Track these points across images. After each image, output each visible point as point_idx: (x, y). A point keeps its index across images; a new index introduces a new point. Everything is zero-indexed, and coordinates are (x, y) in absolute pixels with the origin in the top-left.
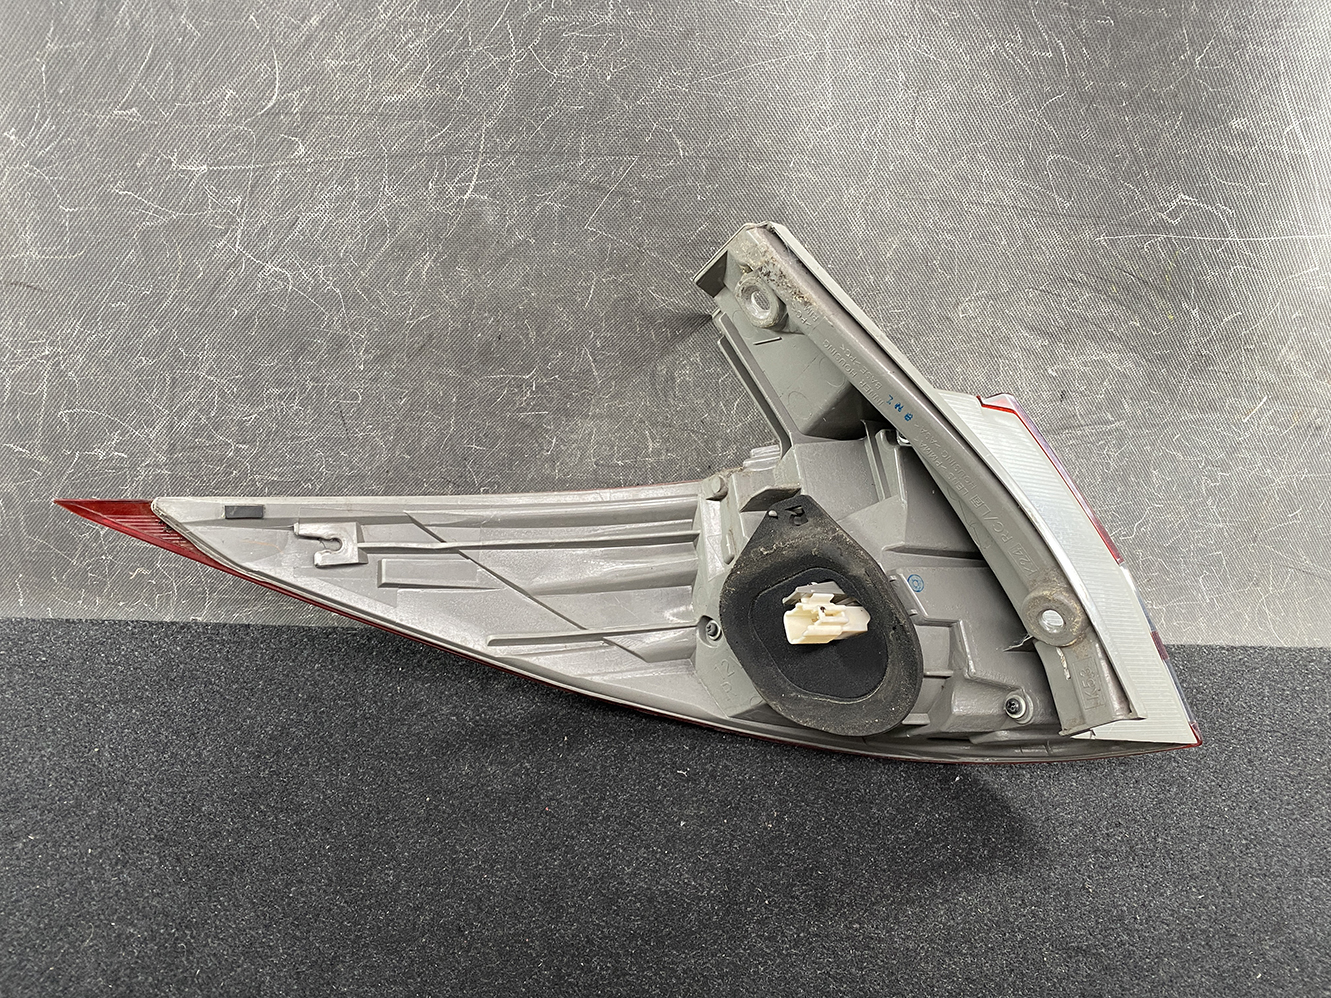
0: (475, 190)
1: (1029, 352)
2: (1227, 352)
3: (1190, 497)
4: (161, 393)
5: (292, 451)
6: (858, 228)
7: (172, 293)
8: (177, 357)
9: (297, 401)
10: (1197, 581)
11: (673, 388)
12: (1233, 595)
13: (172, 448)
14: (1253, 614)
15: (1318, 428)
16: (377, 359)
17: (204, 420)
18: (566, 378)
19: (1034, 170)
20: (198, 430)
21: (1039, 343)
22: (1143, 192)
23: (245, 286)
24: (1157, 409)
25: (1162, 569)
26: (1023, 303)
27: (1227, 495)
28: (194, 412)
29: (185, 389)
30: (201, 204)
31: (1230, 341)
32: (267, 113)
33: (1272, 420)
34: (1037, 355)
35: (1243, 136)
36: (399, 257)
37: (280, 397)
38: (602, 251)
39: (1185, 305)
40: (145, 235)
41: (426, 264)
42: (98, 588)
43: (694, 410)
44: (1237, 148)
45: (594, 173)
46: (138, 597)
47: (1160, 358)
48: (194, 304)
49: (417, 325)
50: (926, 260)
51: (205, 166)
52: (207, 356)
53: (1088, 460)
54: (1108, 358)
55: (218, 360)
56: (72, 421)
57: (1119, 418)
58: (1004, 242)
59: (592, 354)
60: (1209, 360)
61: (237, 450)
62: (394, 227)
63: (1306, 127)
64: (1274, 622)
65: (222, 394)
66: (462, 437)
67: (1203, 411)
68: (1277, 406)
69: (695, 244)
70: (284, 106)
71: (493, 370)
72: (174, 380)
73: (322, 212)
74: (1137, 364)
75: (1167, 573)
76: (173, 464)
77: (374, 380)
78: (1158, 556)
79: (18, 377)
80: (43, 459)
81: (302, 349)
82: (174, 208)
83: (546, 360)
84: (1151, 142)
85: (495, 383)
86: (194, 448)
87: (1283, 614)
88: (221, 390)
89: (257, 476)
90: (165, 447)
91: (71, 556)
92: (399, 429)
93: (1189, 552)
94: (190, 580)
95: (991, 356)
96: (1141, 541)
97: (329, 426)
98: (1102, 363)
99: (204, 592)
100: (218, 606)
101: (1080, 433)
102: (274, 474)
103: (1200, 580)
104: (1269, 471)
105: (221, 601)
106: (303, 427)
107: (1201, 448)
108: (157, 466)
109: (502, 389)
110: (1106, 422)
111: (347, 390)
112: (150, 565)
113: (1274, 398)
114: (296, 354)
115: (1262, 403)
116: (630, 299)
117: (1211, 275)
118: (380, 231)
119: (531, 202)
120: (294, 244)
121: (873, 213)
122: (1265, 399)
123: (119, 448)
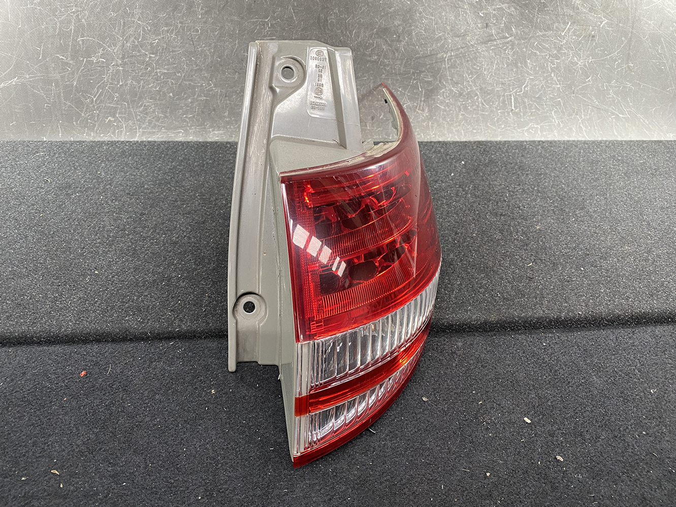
3: (544, 72)
4: (119, 29)
5: (172, 58)
8: (126, 12)
9: (174, 34)
10: (552, 113)
11: (327, 25)
12: (567, 120)
13: (123, 58)
14: (577, 128)
15: (593, 36)
16: (206, 13)
17: (136, 43)
18: (283, 21)
20: (134, 47)
24: (526, 30)
25: (536, 108)
27: (560, 71)
29: (129, 28)
33: (574, 33)
34: (474, 6)
37: (168, 31)
42: (91, 129)
43: (336, 35)
46: (109, 132)
47: (525, 5)
52: (137, 11)
53: (500, 56)
54: (504, 6)
55: (142, 13)
56: (83, 43)
57: (511, 35)
59: (293, 10)
61: (150, 57)
64: (586, 131)
65: (144, 30)
66: (241, 49)
67: (545, 30)
68: (575, 27)
71: (253, 17)
72: (124, 23)
74: (516, 9)
75: (539, 110)
76: (124, 64)
77: (205, 22)
78: (534, 101)
79: (62, 22)
80: (71, 62)
81: (175, 8)
83: (274, 12)
85: (254, 23)
86: (132, 56)
87: (589, 128)
88: (143, 28)
89: (158, 70)
90: (121, 56)
91: (82, 111)
92: (216, 46)
93: (547, 99)
94: (130, 122)
95: (456, 7)
96: (526, 95)
97: (187, 45)
98: (502, 9)
99: (136, 129)
100: (142, 135)
101: (495, 43)
102: (165, 69)
103: (553, 113)
104: (575, 59)
105: (143, 132)
106: (177, 46)
107: (547, 49)
108: (117, 65)
109: (257, 26)
110: (507, 38)
111: (194, 27)
112: (114, 116)
113: (574, 23)
114: (174, 10)
115: (569, 25)
122: (570, 23)
123: (102, 56)
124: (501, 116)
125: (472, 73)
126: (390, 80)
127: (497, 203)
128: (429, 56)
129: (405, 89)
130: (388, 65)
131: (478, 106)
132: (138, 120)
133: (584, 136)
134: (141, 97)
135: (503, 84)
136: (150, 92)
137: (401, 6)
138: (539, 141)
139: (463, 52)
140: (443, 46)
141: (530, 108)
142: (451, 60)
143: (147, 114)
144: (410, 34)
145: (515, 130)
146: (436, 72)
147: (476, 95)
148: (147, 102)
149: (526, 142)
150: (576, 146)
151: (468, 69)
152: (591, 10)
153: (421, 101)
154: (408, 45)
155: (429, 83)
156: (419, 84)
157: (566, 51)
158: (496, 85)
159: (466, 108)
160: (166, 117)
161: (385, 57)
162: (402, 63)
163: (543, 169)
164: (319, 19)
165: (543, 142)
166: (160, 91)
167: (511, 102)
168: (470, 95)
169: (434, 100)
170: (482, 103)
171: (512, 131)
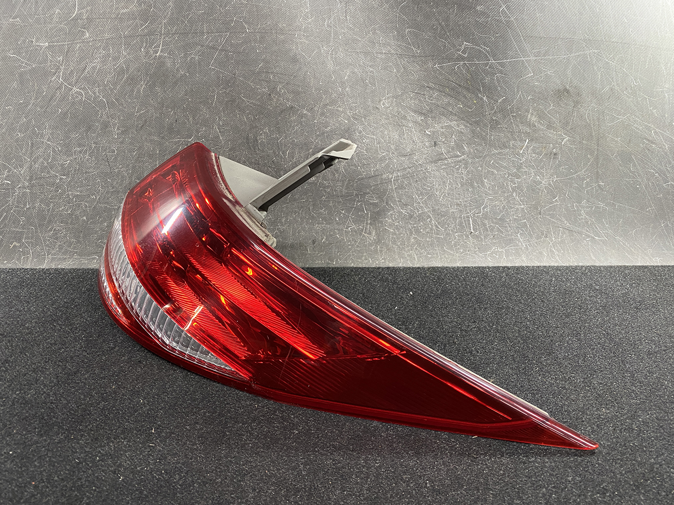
0: (161, 52)
1: (416, 122)
2: (504, 117)
3: (504, 192)
4: (27, 150)
5: (86, 179)
6: (330, 66)
7: (32, 102)
8: (34, 132)
9: (87, 154)
10: (517, 236)
11: (258, 145)
12: (536, 242)
13: (31, 178)
14: (548, 252)
15: (555, 154)
16: (123, 133)
17: (45, 164)
18: (208, 140)
19: (401, 36)
20: (43, 169)
21: (420, 118)
22: (449, 43)
23: (64, 98)
24: (479, 148)
25: (499, 230)
26: (409, 99)
27: (522, 191)
28: (41, 160)
29: (37, 149)
30: (45, 61)
31: (504, 112)
32: (73, 19)
33: (534, 151)
34: (419, 124)
35: (483, 13)
36: (130, 84)
37: (80, 152)
38: (218, 78)
39: (480, 95)
40: (21, 75)
41: (142, 87)
43: (268, 156)
44: (482, 20)
45: (211, 41)
46: (13, 258)
47: (476, 122)
48: (41, 107)
49: (140, 115)
50: (363, 80)
51: (47, 43)
52: (47, 132)
53: (453, 175)
54: (452, 124)
55: (52, 134)
57: (463, 154)
58: (395, 71)
59: (219, 128)
60: (497, 123)
61: (61, 179)
62: (128, 69)
63: (508, 7)
64: (558, 256)
65: (54, 151)
67: (501, 148)
68: (534, 144)
69: (259, 73)
70: (79, 16)
71: (174, 137)
72: (32, 143)
73: (97, 63)
74: (466, 126)
75: (502, 232)
76: (31, 187)
77: (122, 143)
78: (496, 223)
81: (89, 128)
82: (34, 62)
83: (198, 132)
84: (447, 20)
85: (176, 143)
86: (41, 178)
87: (562, 252)
88: (53, 149)
89: (70, 193)
90: (28, 178)
92: (134, 167)
93: (510, 221)
94: (38, 248)
95: (399, 125)
96: (486, 216)
97: (102, 166)
98: (450, 127)
99: (45, 255)
100: (51, 262)
101: (446, 162)
102: (77, 191)
103: (519, 235)
104: (538, 177)
105: (53, 259)
106: (91, 167)
107: (505, 168)
108: (24, 188)
109: (179, 146)
110: (458, 156)
111: (110, 148)
112: (19, 240)
113: (531, 140)
114: (87, 131)
115: (527, 143)
116: (233, 101)
117: (487, 80)
118: (121, 72)
119: (186, 56)
120: (85, 78)
121: (335, 58)
122: (527, 141)
123: (7, 178)
124: (459, 240)
125: (422, 194)
126: (331, 202)
127: (445, 346)
128: (373, 176)
129: (348, 211)
130: (328, 187)
131: (431, 229)
132: (47, 246)
133: (557, 261)
134: (51, 220)
135: (458, 205)
136: (61, 215)
137: (338, 125)
138: (504, 268)
139: (411, 172)
140: (388, 166)
141: (492, 230)
142: (397, 180)
143: (57, 238)
145: (476, 254)
146: (382, 194)
147: (429, 217)
148: (57, 226)
149: (489, 268)
150: (547, 273)
151: (417, 189)
152: (550, 127)
153: (367, 223)
154: (349, 166)
155: (375, 205)
156: (364, 206)
157: (526, 170)
158: (451, 206)
159: (418, 231)
160: (79, 242)
161: (323, 178)
162: (343, 183)
163: (505, 301)
164: (247, 138)
165: (508, 268)
166: (72, 215)
167: (469, 224)
168: (421, 218)
169: (381, 222)
170: (436, 226)
171: (472, 256)
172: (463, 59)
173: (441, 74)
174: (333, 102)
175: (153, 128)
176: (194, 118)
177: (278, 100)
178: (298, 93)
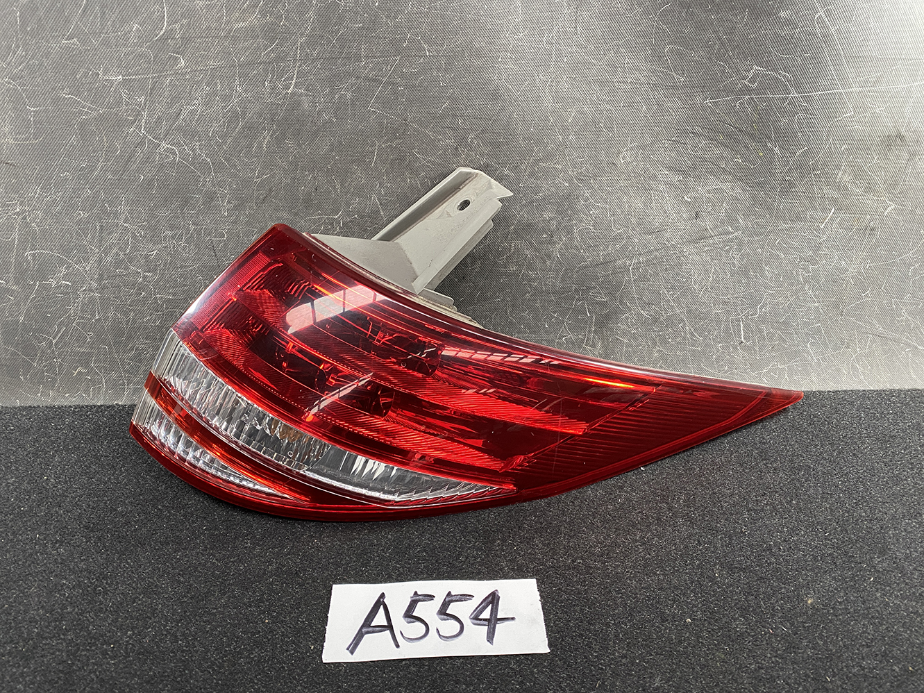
0: (295, 86)
1: (670, 185)
2: (802, 177)
3: (792, 284)
4: (93, 238)
5: (181, 276)
6: (548, 103)
7: (100, 165)
8: (104, 211)
9: (184, 240)
10: (807, 347)
12: (833, 356)
13: (101, 277)
14: (849, 369)
15: (872, 229)
16: (236, 208)
17: (122, 256)
18: (362, 217)
19: (658, 57)
20: (118, 263)
21: (676, 179)
22: (730, 67)
23: (148, 158)
24: (761, 221)
25: (781, 338)
26: (662, 150)
27: (818, 282)
28: (115, 250)
29: (109, 234)
30: (118, 103)
31: (803, 169)
32: (159, 39)
33: (841, 225)
34: (675, 187)
35: (788, 22)
36: (247, 135)
37: (173, 238)
38: (381, 124)
39: (769, 145)
40: (82, 125)
41: (266, 138)
42: (51, 384)
44: (785, 32)
45: (372, 70)
46: (79, 389)
47: (759, 184)
48: (114, 173)
49: (262, 182)
50: (595, 123)
51: (120, 77)
52: (123, 209)
53: (720, 260)
54: (725, 186)
55: (131, 212)
56: (34, 259)
57: (737, 229)
58: (644, 108)
59: (379, 199)
60: (791, 185)
61: (145, 277)
62: (244, 114)
63: (828, 13)
64: (864, 374)
65: (134, 237)
67: (792, 221)
68: (842, 215)
69: (442, 117)
70: (170, 33)
71: (314, 212)
72: (101, 227)
73: (197, 105)
74: (744, 190)
75: (784, 341)
76: (102, 289)
77: (235, 222)
78: (777, 329)
80: (14, 287)
81: (186, 202)
82: (101, 105)
83: (348, 204)
84: (731, 31)
85: (314, 222)
86: (116, 276)
87: (869, 368)
88: (133, 233)
89: (158, 296)
90: (96, 277)
91: (33, 360)
93: (797, 325)
94: (114, 375)
95: (645, 189)
96: (763, 319)
97: (206, 257)
98: (720, 190)
99: (124, 384)
100: (133, 394)
101: (712, 241)
102: (169, 294)
103: (809, 346)
104: (844, 262)
105: (136, 390)
106: (188, 258)
107: (796, 249)
108: (91, 290)
109: (320, 225)
110: (729, 233)
111: (216, 230)
112: (87, 365)
113: (840, 209)
114: (183, 206)
115: (831, 213)
116: (401, 159)
117: (783, 122)
118: (235, 117)
119: (332, 93)
120: (179, 128)
121: (557, 92)
122: (833, 211)
123: (65, 278)
124: (723, 353)
125: (673, 287)
126: (538, 301)
128: (602, 264)
129: (563, 314)
130: (535, 280)
131: (684, 338)
132: (127, 371)
133: (862, 383)
134: (131, 336)
135: (724, 303)
136: (145, 328)
137: (554, 189)
139: (659, 256)
140: (625, 248)
141: (771, 339)
142: (638, 268)
143: (140, 361)
144: (569, 232)
145: (746, 373)
146: (614, 289)
147: (682, 320)
148: (140, 344)
150: (851, 403)
151: (667, 281)
152: (869, 189)
153: (590, 332)
154: (567, 248)
155: (603, 304)
156: (586, 306)
157: (827, 252)
158: (714, 305)
159: (664, 342)
161: (530, 267)
162: (557, 274)
166: (162, 326)
167: (739, 330)
168: (670, 322)
169: (612, 330)
170: (692, 334)
171: (741, 376)
172: (750, 91)
173: (713, 113)
174: (549, 156)
175: (281, 200)
176: (342, 185)
177: (468, 156)
178: (499, 145)
